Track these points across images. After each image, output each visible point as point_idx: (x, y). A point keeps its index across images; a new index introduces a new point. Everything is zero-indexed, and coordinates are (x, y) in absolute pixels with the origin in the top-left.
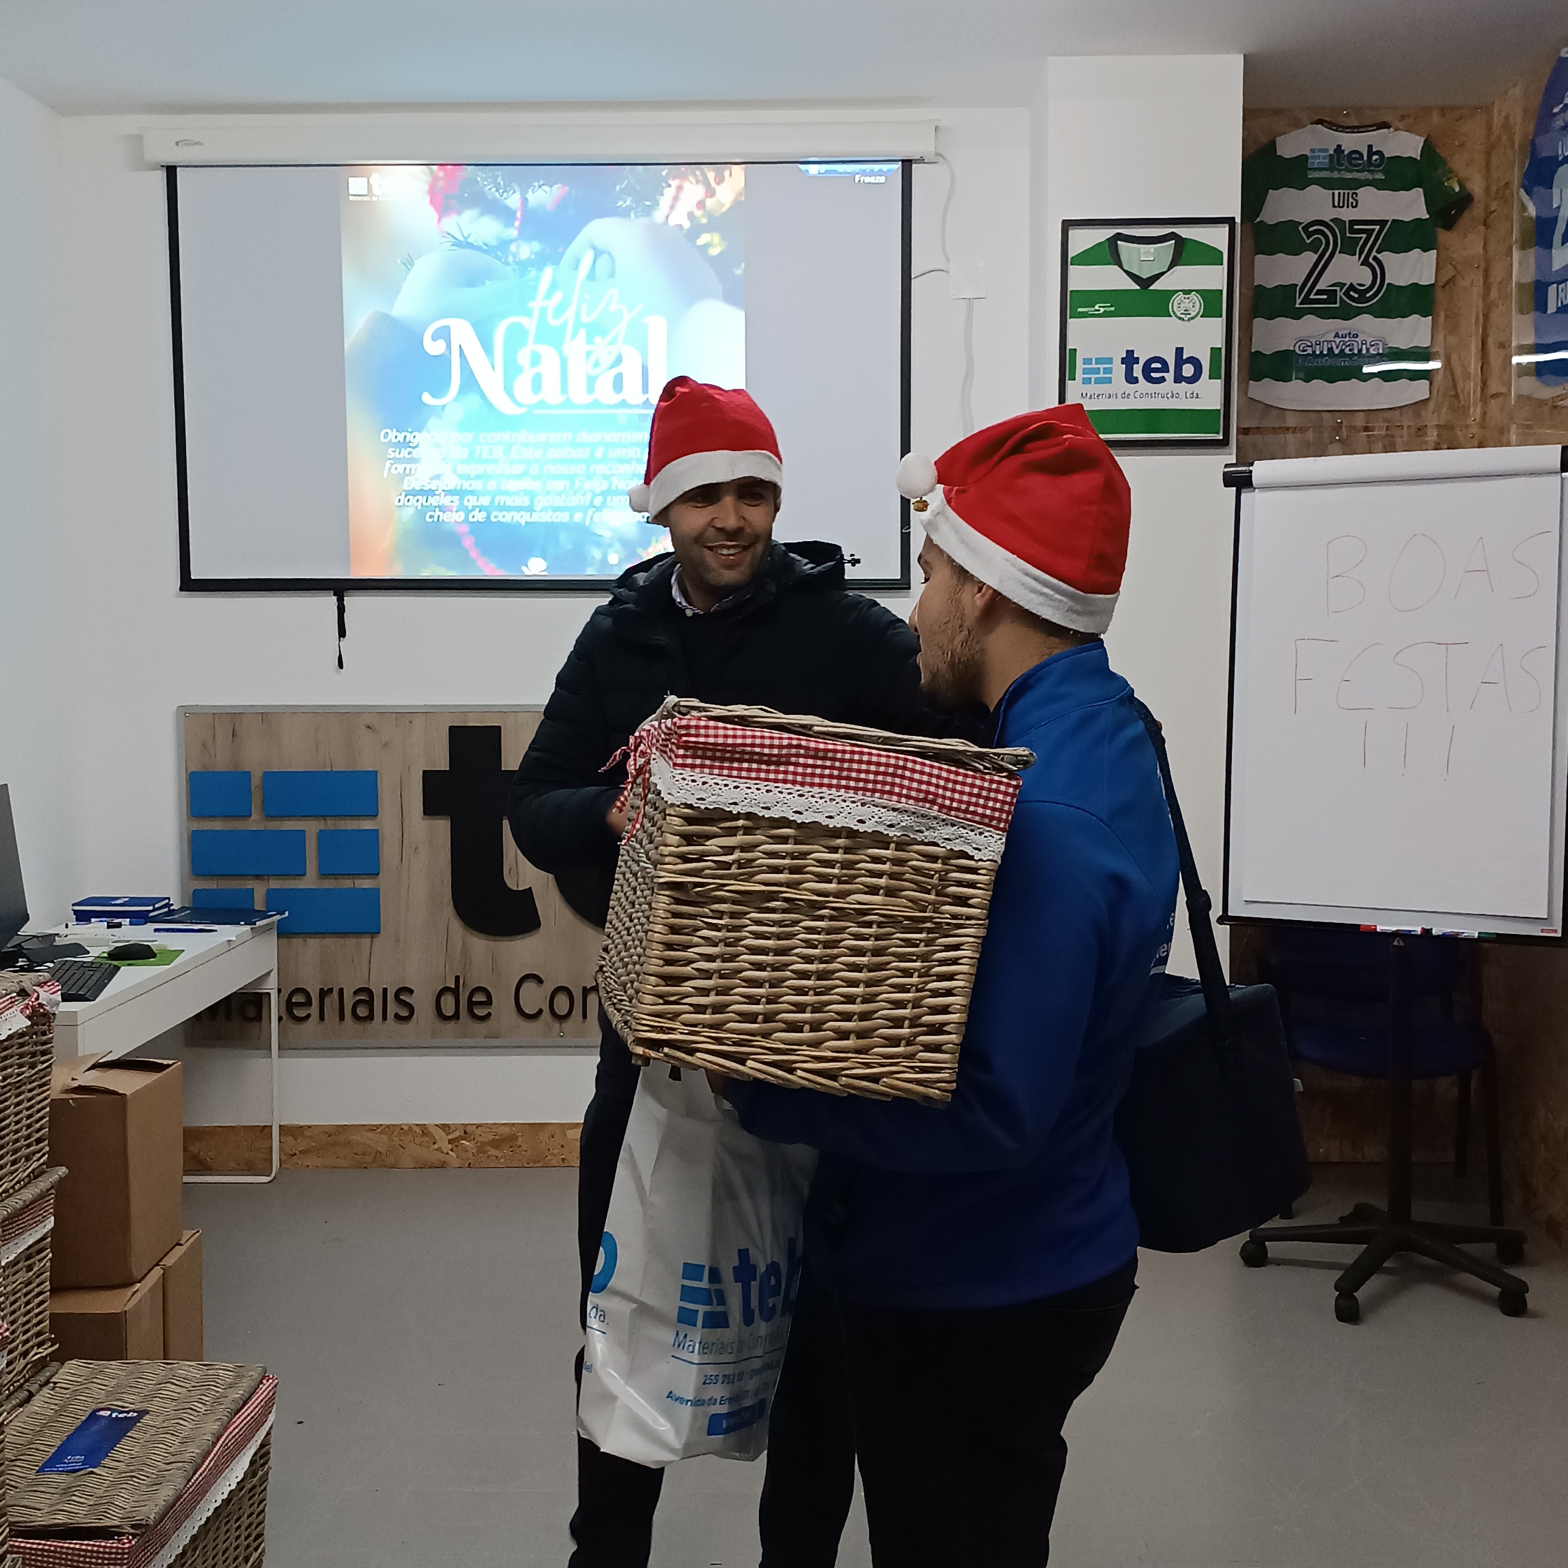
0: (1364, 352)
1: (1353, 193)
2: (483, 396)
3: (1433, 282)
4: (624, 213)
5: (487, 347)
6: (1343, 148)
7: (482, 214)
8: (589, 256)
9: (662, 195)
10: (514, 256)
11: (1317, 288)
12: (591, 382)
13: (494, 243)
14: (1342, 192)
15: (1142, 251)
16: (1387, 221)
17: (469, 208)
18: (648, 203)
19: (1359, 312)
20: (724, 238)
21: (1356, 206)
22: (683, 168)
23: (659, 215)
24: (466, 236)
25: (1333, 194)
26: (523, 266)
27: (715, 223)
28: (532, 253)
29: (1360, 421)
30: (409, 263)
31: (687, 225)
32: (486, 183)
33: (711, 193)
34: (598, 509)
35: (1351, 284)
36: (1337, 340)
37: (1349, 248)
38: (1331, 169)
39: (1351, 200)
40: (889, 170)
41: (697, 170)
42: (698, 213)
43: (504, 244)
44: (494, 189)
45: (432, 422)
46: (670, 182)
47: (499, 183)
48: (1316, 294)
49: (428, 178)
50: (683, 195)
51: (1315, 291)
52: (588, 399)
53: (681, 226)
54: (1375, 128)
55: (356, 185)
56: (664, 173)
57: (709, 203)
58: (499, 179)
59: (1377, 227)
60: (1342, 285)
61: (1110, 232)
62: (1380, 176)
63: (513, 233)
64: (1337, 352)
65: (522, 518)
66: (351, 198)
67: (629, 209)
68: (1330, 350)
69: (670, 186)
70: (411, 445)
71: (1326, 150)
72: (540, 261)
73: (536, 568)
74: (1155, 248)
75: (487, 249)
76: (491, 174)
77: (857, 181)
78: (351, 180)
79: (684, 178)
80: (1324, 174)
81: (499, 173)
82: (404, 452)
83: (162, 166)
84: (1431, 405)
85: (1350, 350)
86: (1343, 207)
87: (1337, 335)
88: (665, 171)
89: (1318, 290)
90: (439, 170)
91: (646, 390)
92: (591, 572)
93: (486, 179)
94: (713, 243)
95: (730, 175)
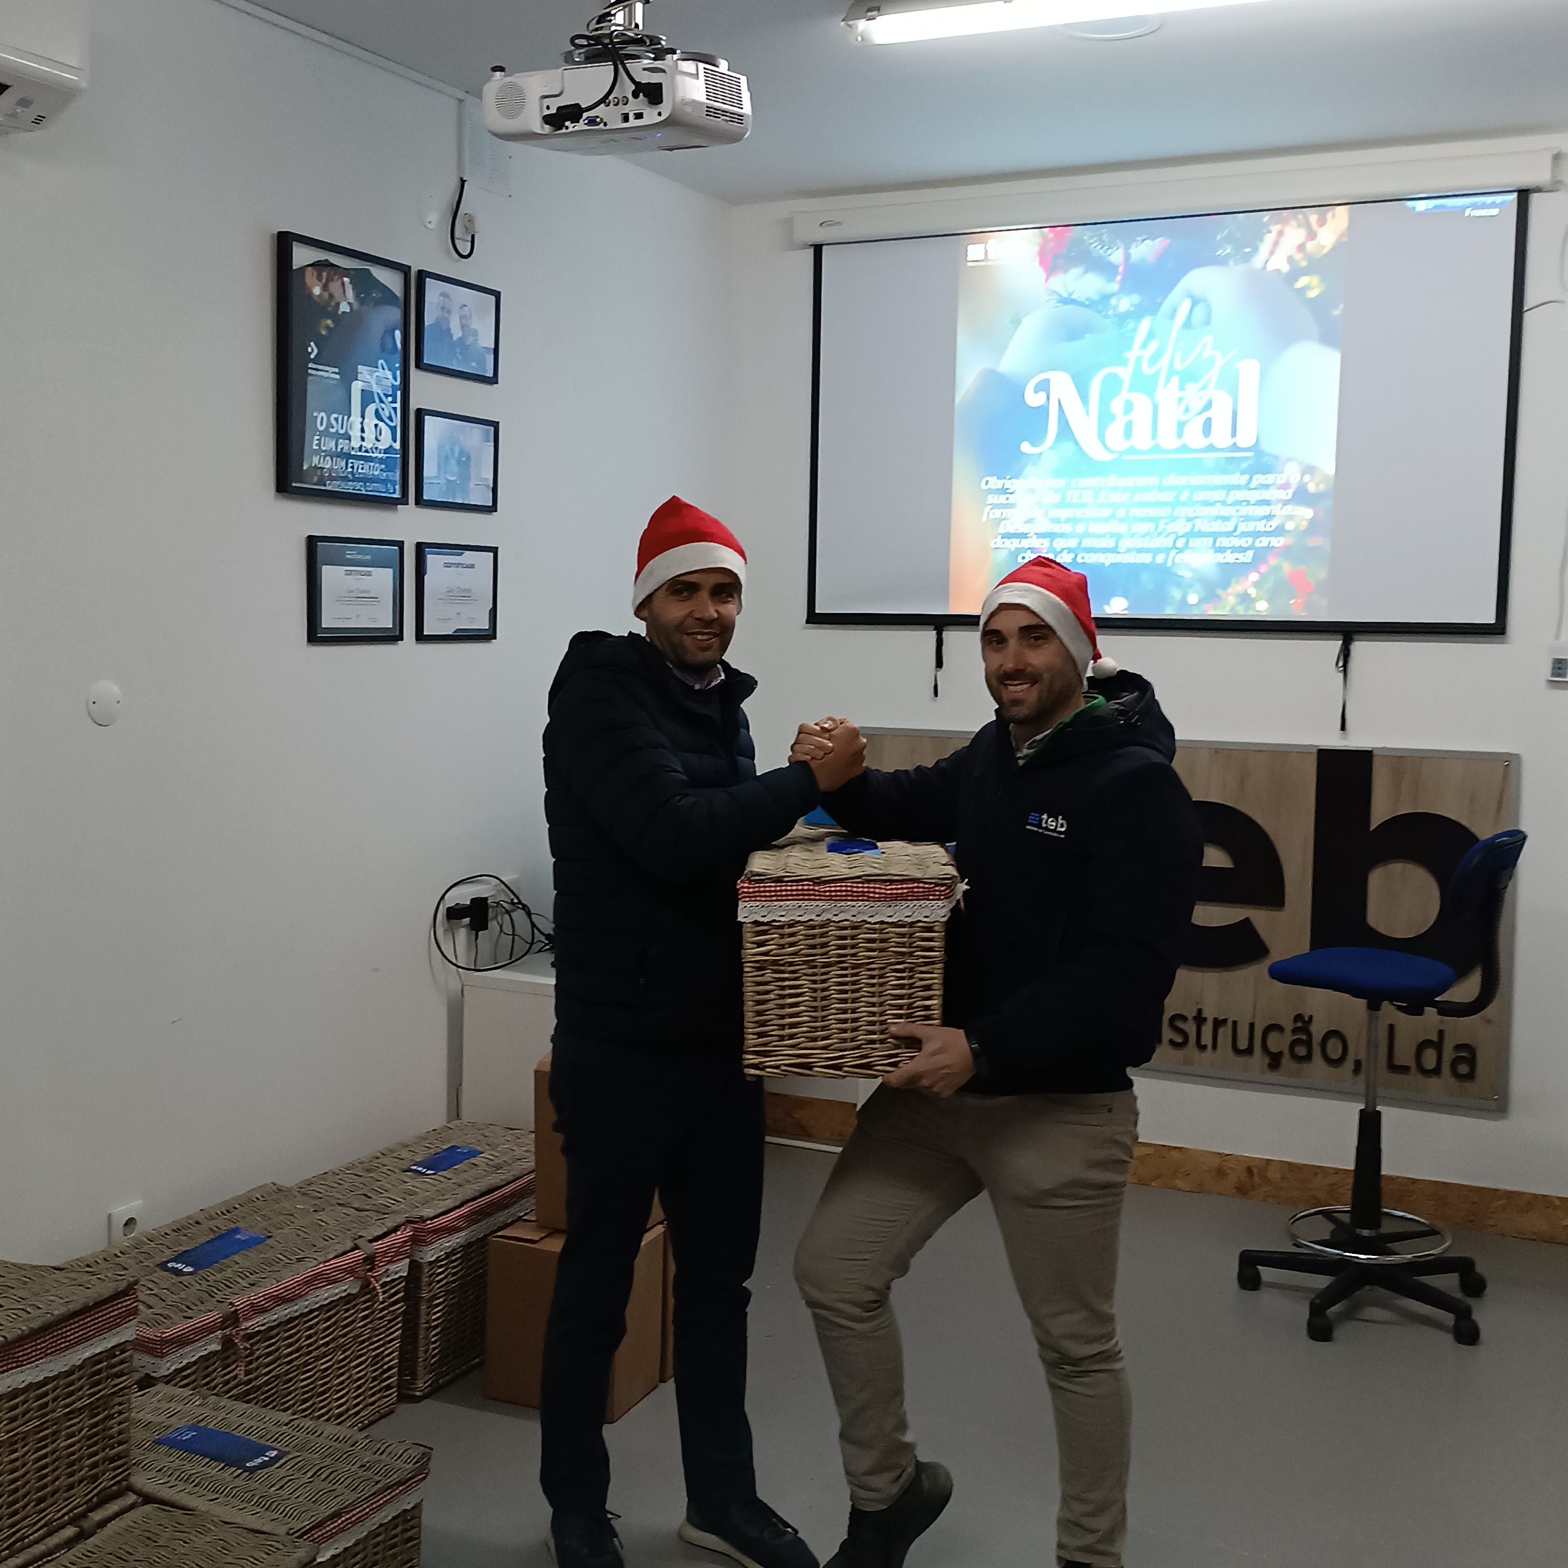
2: (1077, 443)
4: (1221, 262)
5: (1084, 397)
7: (1086, 272)
8: (1187, 303)
9: (1262, 240)
10: (1115, 308)
12: (1181, 426)
13: (1096, 298)
17: (1075, 266)
18: (1247, 250)
20: (1323, 280)
22: (1285, 213)
23: (1257, 262)
24: (1071, 291)
26: (1122, 318)
27: (1315, 266)
28: (1132, 305)
30: (1017, 322)
31: (1285, 268)
32: (1092, 241)
33: (1312, 235)
34: (1181, 551)
40: (1503, 203)
41: (1300, 214)
42: (1298, 257)
43: (1105, 298)
44: (1099, 247)
45: (1029, 470)
46: (1271, 228)
47: (1104, 241)
49: (1039, 240)
50: (1283, 241)
52: (1177, 443)
53: (1278, 271)
55: (974, 252)
56: (1266, 219)
57: (1310, 246)
58: (1105, 237)
63: (1114, 287)
65: (1108, 559)
66: (969, 264)
67: (1228, 257)
70: (1008, 491)
72: (1138, 313)
73: (1118, 608)
75: (1089, 304)
76: (1097, 233)
77: (1467, 214)
78: (970, 248)
79: (1285, 222)
81: (1104, 231)
82: (1002, 499)
83: (810, 246)
88: (1266, 216)
90: (1051, 232)
91: (1234, 434)
92: (1169, 612)
93: (1091, 238)
94: (1312, 285)
95: (1333, 217)
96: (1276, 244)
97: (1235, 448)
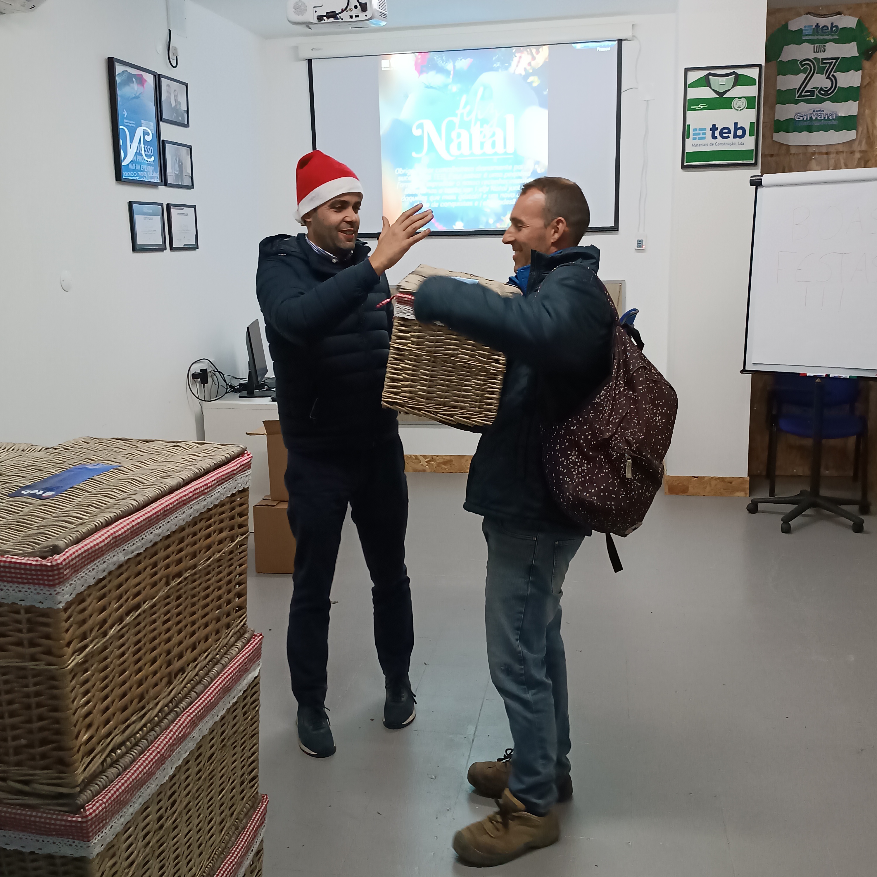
0: (826, 118)
1: (823, 46)
2: (437, 152)
3: (859, 85)
4: (496, 70)
5: (439, 130)
6: (819, 25)
7: (436, 74)
8: (482, 89)
9: (512, 60)
10: (450, 90)
11: (806, 90)
12: (482, 145)
13: (441, 85)
14: (818, 45)
15: (720, 80)
16: (839, 58)
17: (431, 71)
18: (507, 65)
19: (824, 100)
20: (539, 78)
21: (824, 52)
22: (522, 48)
23: (511, 70)
24: (430, 82)
25: (814, 46)
26: (454, 95)
27: (536, 72)
28: (458, 89)
29: (824, 150)
30: (406, 96)
31: (523, 73)
32: (438, 59)
33: (534, 58)
34: (485, 200)
35: (821, 88)
36: (814, 113)
37: (821, 71)
38: (813, 35)
39: (822, 49)
40: (612, 45)
41: (528, 49)
42: (528, 68)
43: (446, 86)
44: (442, 62)
45: (416, 165)
46: (516, 55)
47: (443, 59)
48: (805, 93)
49: (415, 58)
50: (522, 60)
51: (804, 92)
53: (521, 74)
54: (835, 15)
55: (385, 63)
56: (514, 51)
57: (533, 63)
58: (444, 57)
59: (834, 61)
60: (816, 88)
61: (706, 72)
62: (836, 37)
63: (450, 80)
64: (814, 118)
65: (453, 205)
66: (383, 69)
67: (498, 67)
68: (811, 118)
69: (516, 56)
70: (407, 175)
71: (812, 26)
72: (461, 93)
73: (459, 226)
74: (726, 79)
75: (439, 89)
76: (440, 56)
77: (597, 50)
78: (382, 61)
79: (522, 52)
80: (810, 37)
81: (444, 55)
82: (405, 178)
83: (306, 59)
84: (857, 142)
85: (820, 118)
86: (818, 52)
87: (814, 111)
88: (514, 50)
89: (806, 91)
90: (419, 55)
91: (505, 147)
92: (482, 227)
93: (438, 58)
94: (535, 81)
95: (542, 50)
96: (519, 62)
97: (506, 153)
